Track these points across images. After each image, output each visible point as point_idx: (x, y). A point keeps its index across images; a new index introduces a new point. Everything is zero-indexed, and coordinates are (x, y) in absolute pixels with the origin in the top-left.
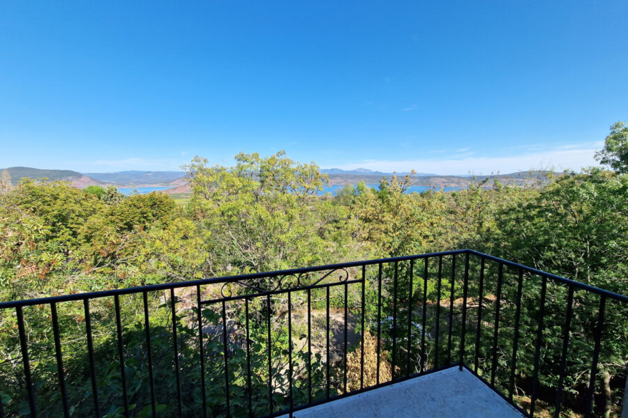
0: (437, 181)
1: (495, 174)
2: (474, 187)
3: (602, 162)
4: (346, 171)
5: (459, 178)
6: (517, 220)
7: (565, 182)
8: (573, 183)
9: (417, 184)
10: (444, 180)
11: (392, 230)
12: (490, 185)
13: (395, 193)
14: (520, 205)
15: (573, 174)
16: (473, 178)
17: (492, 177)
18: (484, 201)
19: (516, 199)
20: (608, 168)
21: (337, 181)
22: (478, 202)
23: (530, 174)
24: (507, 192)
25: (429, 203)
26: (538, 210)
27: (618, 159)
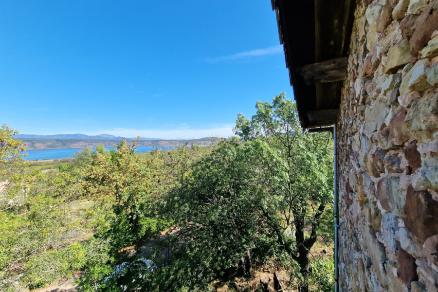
0: (163, 143)
1: (191, 139)
2: (181, 147)
3: (236, 134)
4: (91, 136)
5: (176, 141)
6: (202, 170)
7: (222, 144)
8: (225, 145)
9: (150, 145)
10: (167, 142)
11: (122, 186)
12: (189, 146)
13: (124, 155)
14: (203, 160)
15: (225, 139)
16: (180, 141)
17: (190, 141)
18: (187, 156)
19: (201, 155)
20: (238, 137)
21: (81, 145)
22: (183, 157)
23: (207, 139)
24: (198, 150)
25: (152, 161)
26: (211, 162)
27: (242, 132)
